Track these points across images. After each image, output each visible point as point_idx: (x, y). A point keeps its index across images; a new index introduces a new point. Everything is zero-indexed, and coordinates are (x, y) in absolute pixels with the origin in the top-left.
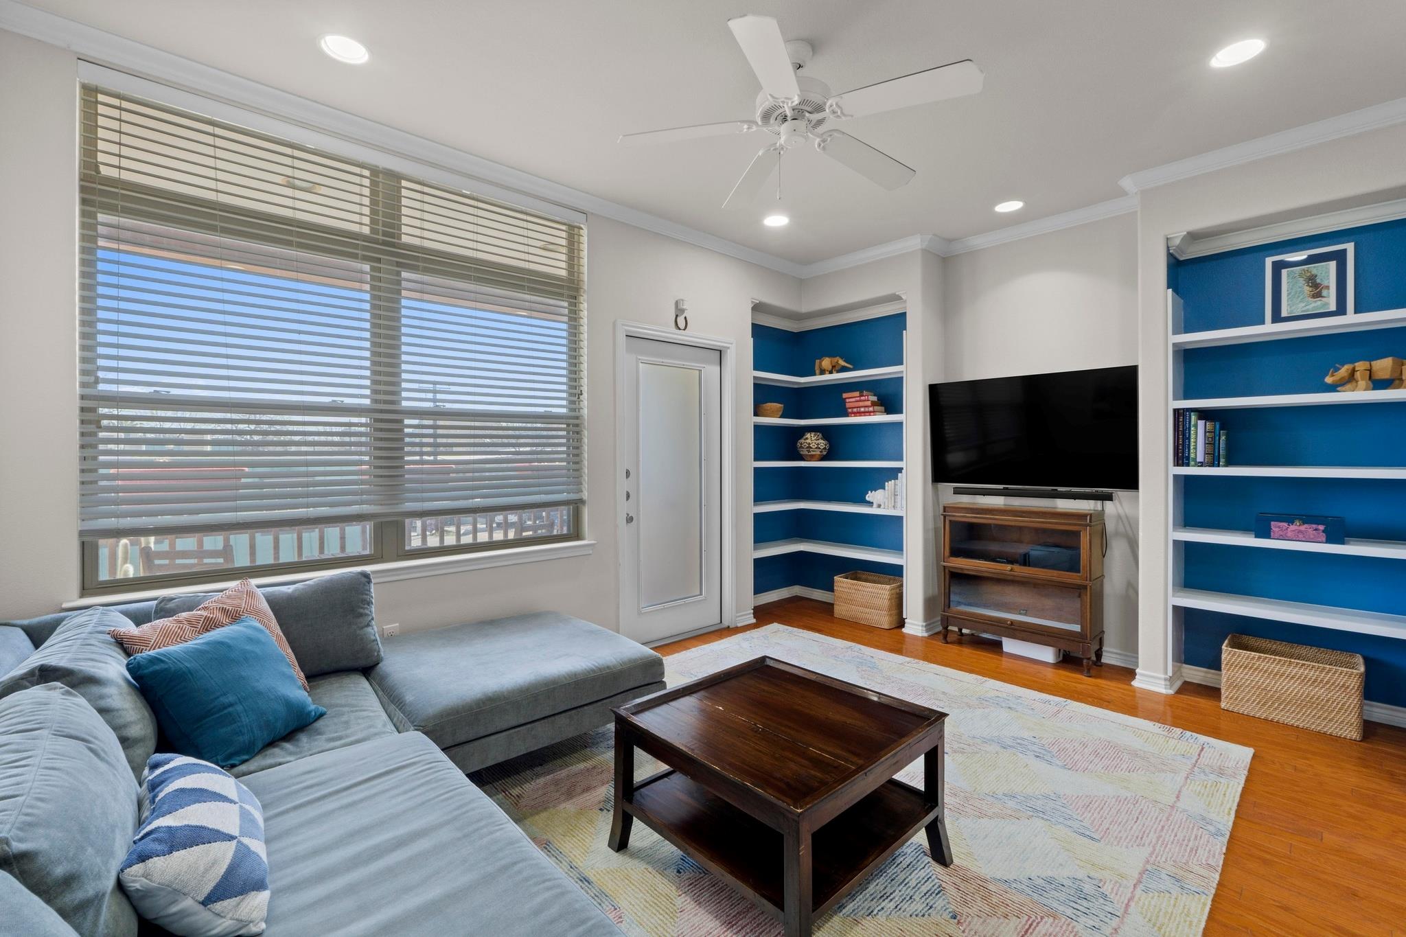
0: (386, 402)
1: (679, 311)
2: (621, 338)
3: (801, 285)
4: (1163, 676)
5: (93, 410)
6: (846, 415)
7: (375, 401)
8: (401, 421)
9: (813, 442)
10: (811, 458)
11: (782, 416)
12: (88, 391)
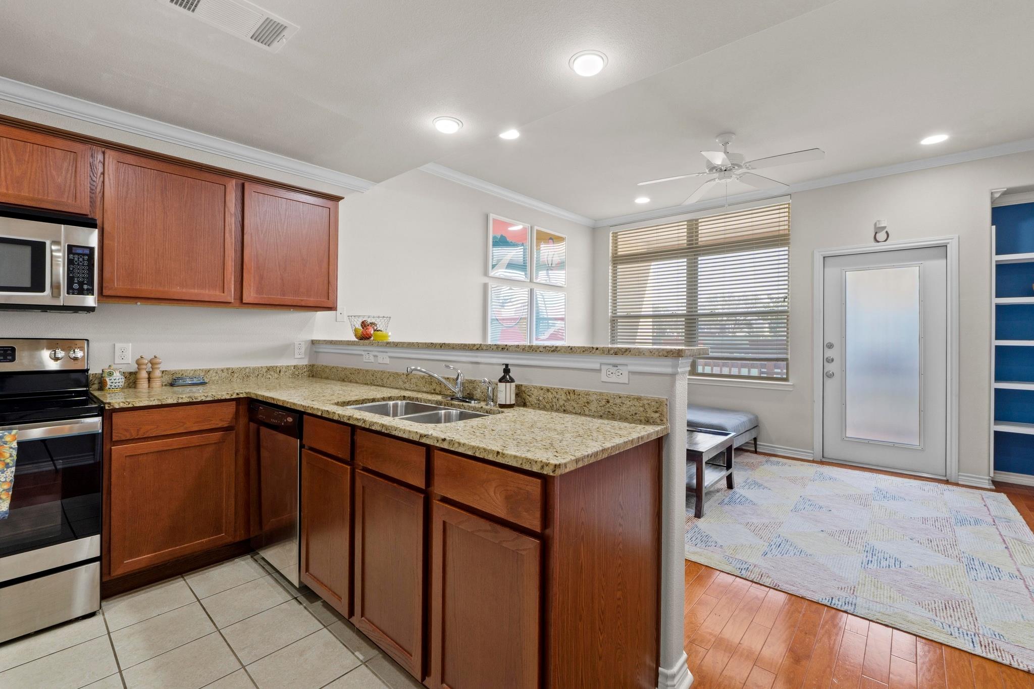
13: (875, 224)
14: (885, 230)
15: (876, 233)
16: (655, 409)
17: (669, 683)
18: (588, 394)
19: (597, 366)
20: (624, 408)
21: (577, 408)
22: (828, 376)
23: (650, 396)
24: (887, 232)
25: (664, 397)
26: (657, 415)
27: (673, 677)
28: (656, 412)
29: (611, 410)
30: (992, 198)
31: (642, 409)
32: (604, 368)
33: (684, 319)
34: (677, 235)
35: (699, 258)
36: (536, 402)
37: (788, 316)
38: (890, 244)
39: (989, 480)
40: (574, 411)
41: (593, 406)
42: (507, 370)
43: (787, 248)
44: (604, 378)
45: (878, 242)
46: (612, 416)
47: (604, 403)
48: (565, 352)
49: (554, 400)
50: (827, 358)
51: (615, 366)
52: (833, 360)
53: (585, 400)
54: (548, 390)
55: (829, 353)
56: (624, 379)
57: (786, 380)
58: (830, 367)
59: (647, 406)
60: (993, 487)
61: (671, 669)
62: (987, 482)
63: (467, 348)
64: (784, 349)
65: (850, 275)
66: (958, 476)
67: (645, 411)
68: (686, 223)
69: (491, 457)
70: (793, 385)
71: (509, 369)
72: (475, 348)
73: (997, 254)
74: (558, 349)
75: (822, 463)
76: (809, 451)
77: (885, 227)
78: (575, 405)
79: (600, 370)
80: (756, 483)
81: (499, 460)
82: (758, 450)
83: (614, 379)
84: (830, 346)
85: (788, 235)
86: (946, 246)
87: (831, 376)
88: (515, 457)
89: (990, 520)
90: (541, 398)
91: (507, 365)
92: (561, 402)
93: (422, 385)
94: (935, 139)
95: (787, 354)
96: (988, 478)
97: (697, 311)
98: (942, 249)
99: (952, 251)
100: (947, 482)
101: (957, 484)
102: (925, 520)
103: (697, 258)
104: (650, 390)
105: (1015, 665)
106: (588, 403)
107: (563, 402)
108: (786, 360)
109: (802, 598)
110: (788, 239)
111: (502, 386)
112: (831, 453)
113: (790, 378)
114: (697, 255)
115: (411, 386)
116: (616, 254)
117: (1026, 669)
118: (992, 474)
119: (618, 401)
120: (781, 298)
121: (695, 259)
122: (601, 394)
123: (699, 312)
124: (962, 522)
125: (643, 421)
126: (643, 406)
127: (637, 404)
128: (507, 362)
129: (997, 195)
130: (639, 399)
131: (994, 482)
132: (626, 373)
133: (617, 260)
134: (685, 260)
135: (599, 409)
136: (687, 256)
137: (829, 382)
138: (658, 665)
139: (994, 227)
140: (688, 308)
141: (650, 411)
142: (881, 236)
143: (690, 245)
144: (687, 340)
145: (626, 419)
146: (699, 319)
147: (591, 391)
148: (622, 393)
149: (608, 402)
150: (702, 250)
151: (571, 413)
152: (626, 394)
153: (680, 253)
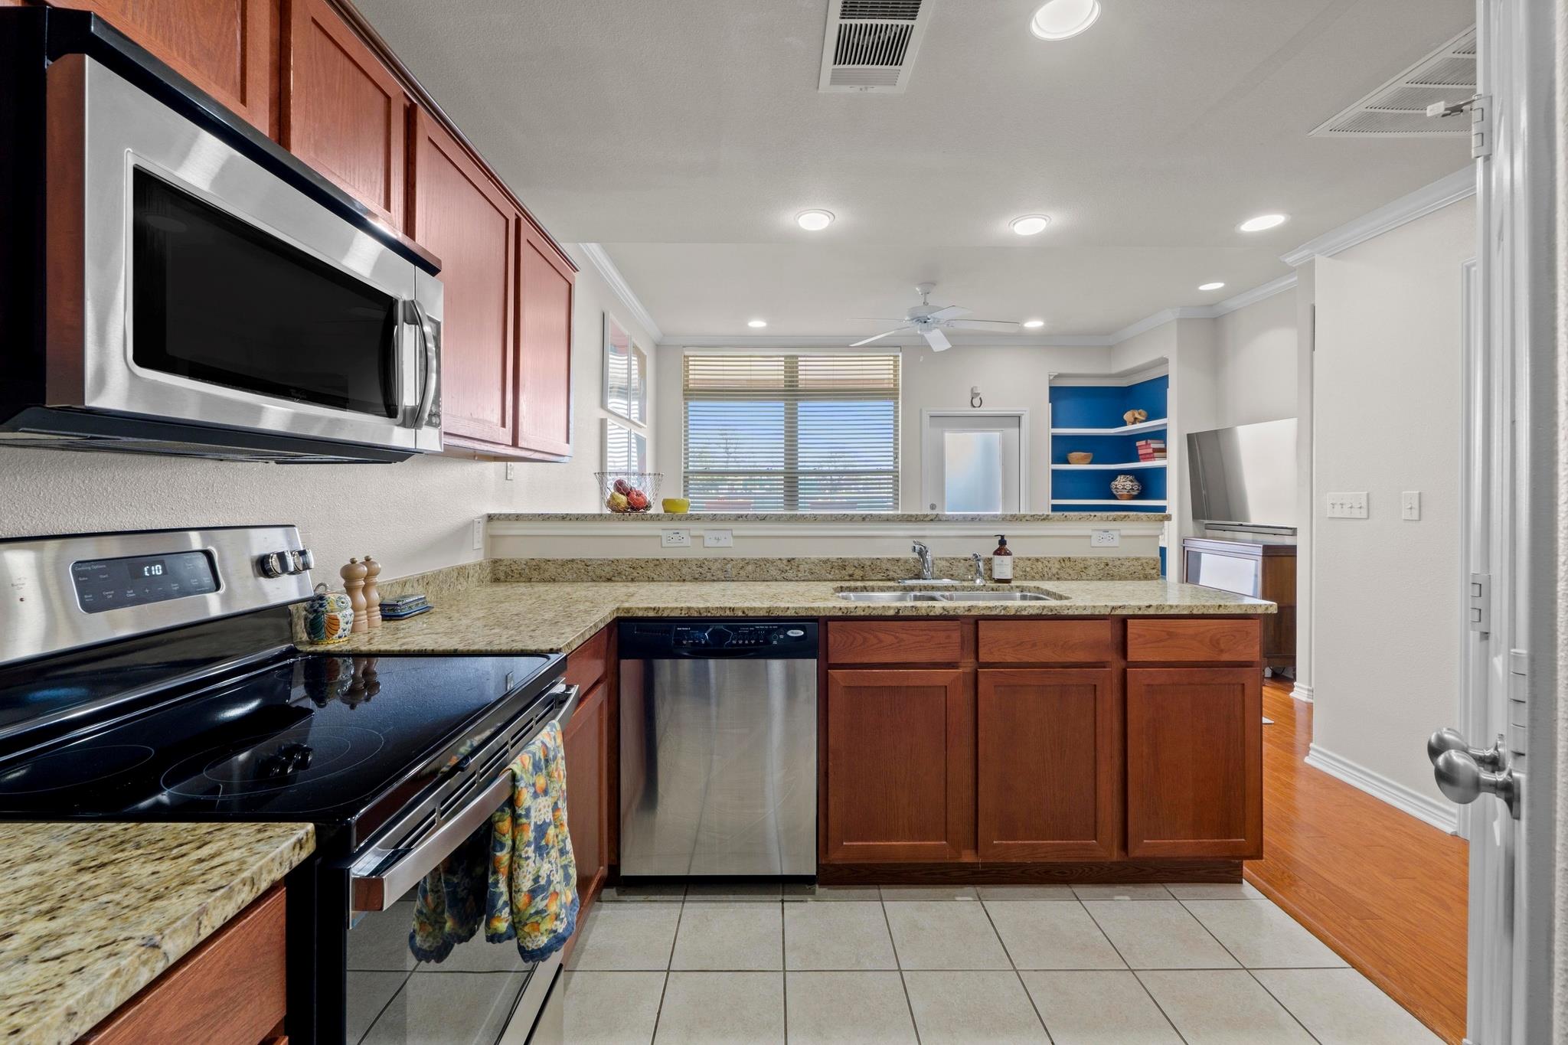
0: (791, 468)
1: (974, 395)
2: (926, 419)
3: (1110, 351)
4: (1307, 687)
5: (687, 477)
6: (1138, 460)
7: (786, 468)
8: (797, 477)
9: (1122, 484)
10: (1122, 497)
11: (1091, 463)
12: (687, 470)
13: (972, 389)
14: (978, 398)
15: (972, 398)
16: (1153, 566)
18: (1085, 560)
19: (1087, 533)
20: (1123, 569)
21: (1073, 575)
23: (1147, 556)
24: (980, 399)
25: (1157, 555)
26: (1155, 571)
28: (1153, 569)
29: (1111, 572)
30: (1052, 378)
31: (1140, 568)
32: (1094, 534)
33: (783, 477)
34: (770, 370)
35: (800, 404)
36: (1021, 573)
38: (983, 410)
40: (1070, 578)
41: (1091, 572)
42: (1002, 542)
43: (893, 404)
44: (1095, 543)
45: (975, 407)
46: (1111, 577)
47: (1103, 566)
48: (1058, 520)
49: (1046, 569)
51: (1106, 531)
54: (1037, 560)
56: (1117, 542)
63: (914, 519)
65: (947, 435)
68: (783, 359)
69: (1211, 612)
71: (1005, 541)
72: (928, 519)
74: (1050, 517)
77: (979, 394)
78: (1071, 572)
79: (1090, 537)
81: (1222, 611)
83: (1105, 543)
84: (933, 507)
85: (895, 390)
86: (1020, 417)
90: (1028, 569)
91: (1002, 537)
92: (1054, 571)
93: (823, 572)
94: (1034, 324)
97: (797, 468)
98: (1016, 419)
99: (1024, 421)
103: (796, 404)
106: (1085, 568)
107: (1057, 570)
110: (896, 394)
111: (997, 559)
114: (796, 400)
115: (800, 575)
116: (687, 385)
119: (1117, 563)
121: (794, 404)
122: (1099, 559)
123: (799, 468)
125: (1142, 578)
126: (1142, 565)
127: (1136, 563)
128: (1002, 533)
129: (1056, 377)
130: (1138, 559)
132: (1117, 538)
133: (691, 394)
134: (782, 405)
135: (1098, 572)
136: (786, 400)
139: (1050, 404)
140: (786, 464)
141: (1147, 569)
142: (976, 402)
143: (790, 386)
144: (786, 502)
145: (1126, 579)
146: (800, 478)
147: (1088, 556)
148: (1121, 556)
149: (1107, 565)
150: (803, 395)
151: (1066, 580)
152: (1124, 556)
153: (775, 395)
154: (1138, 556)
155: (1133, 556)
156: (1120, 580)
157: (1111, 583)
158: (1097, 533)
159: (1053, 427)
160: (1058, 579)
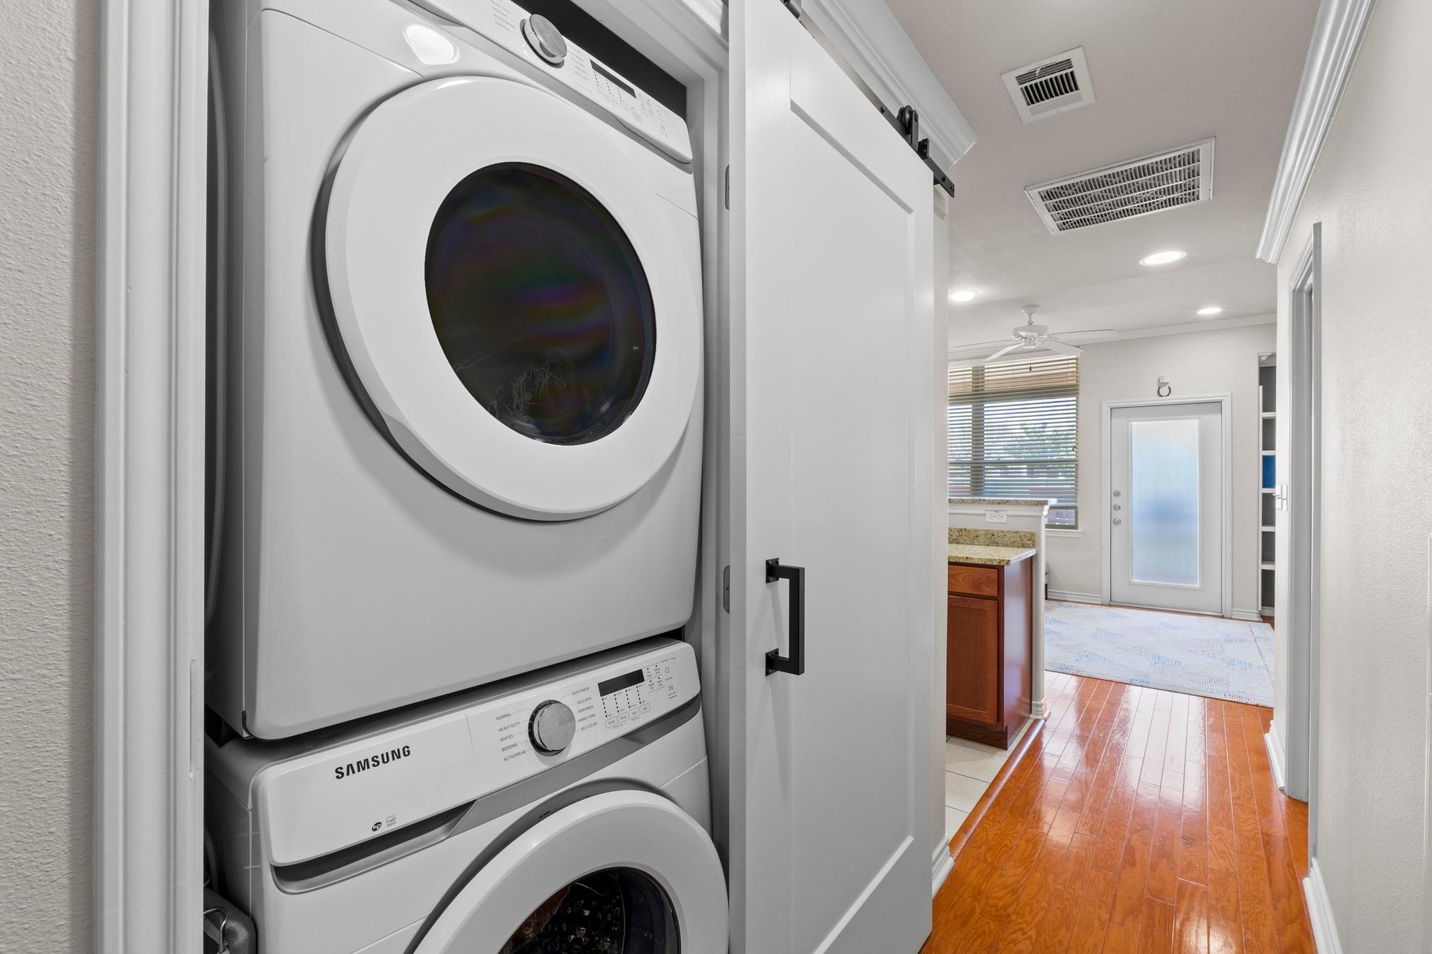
0: (977, 460)
1: (1161, 385)
2: (1107, 411)
7: (973, 459)
8: (983, 467)
13: (1159, 380)
14: (1167, 386)
15: (1159, 388)
16: (1031, 539)
17: (1039, 709)
18: (977, 531)
19: (983, 512)
20: (1006, 539)
22: (1115, 523)
23: (1024, 530)
24: (1169, 388)
25: (1034, 531)
26: (1030, 542)
27: (1041, 705)
29: (996, 541)
30: (1259, 361)
31: (1019, 538)
32: (988, 513)
33: (970, 467)
35: (986, 405)
37: (1076, 465)
38: (1173, 399)
39: (1257, 613)
40: (965, 543)
41: (981, 539)
43: (1075, 398)
44: (988, 519)
45: (1162, 396)
46: (996, 544)
47: (990, 536)
50: (1114, 506)
51: (997, 511)
52: (1119, 508)
53: (975, 535)
55: (1116, 501)
56: (1004, 520)
57: (1075, 527)
58: (1118, 515)
59: (1023, 537)
60: (1261, 620)
61: (1043, 697)
62: (1256, 615)
64: (1073, 497)
65: (1134, 425)
66: (1232, 611)
67: (1021, 540)
69: (962, 561)
70: (1082, 532)
73: (1264, 411)
75: (1110, 605)
76: (1097, 596)
77: (1167, 383)
78: (967, 538)
79: (985, 515)
80: (1054, 620)
81: (969, 561)
82: (1048, 597)
83: (996, 520)
84: (1117, 494)
85: (1077, 385)
86: (1221, 402)
87: (1117, 522)
88: (980, 559)
89: (1253, 639)
94: (1210, 311)
95: (1076, 502)
96: (1256, 611)
97: (984, 459)
98: (1217, 405)
99: (1226, 407)
100: (1223, 617)
101: (1231, 619)
102: (1200, 640)
103: (983, 405)
104: (1023, 526)
105: (1249, 703)
106: (977, 537)
107: (957, 537)
108: (1075, 508)
109: (1111, 681)
110: (1077, 390)
112: (1117, 597)
113: (1079, 526)
114: (982, 402)
117: (1255, 704)
118: (1260, 609)
119: (1001, 534)
120: (1071, 447)
121: (981, 405)
122: (987, 531)
123: (987, 459)
124: (1230, 641)
125: (1020, 546)
126: (1020, 536)
127: (1015, 535)
129: (1264, 358)
130: (1017, 532)
131: (1262, 617)
132: (1005, 517)
134: (971, 406)
135: (986, 540)
136: (972, 402)
137: (1116, 529)
138: (1031, 700)
139: (1261, 387)
140: (973, 456)
141: (1025, 540)
142: (1164, 391)
143: (976, 391)
144: (972, 488)
145: (1007, 546)
146: (986, 467)
147: (979, 528)
148: (1003, 529)
149: (993, 535)
150: (987, 397)
151: (963, 544)
152: (1007, 530)
153: (966, 399)
154: (1018, 530)
155: (1013, 530)
156: (1003, 546)
157: (995, 548)
158: (990, 512)
159: (1264, 410)
160: (957, 543)
